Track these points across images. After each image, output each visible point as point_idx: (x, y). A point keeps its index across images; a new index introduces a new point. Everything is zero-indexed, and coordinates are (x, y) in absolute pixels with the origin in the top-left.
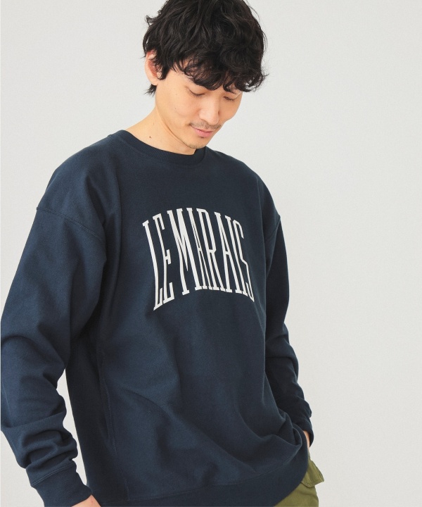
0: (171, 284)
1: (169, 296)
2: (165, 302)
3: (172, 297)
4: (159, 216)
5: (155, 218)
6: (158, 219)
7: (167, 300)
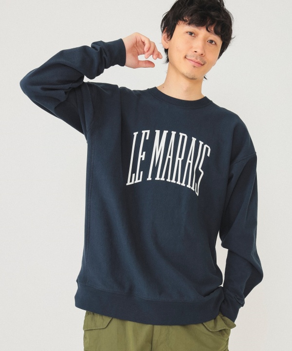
0: (142, 172)
1: (139, 179)
2: (135, 182)
3: (140, 180)
4: (148, 132)
5: (144, 132)
6: (146, 133)
7: (137, 181)
